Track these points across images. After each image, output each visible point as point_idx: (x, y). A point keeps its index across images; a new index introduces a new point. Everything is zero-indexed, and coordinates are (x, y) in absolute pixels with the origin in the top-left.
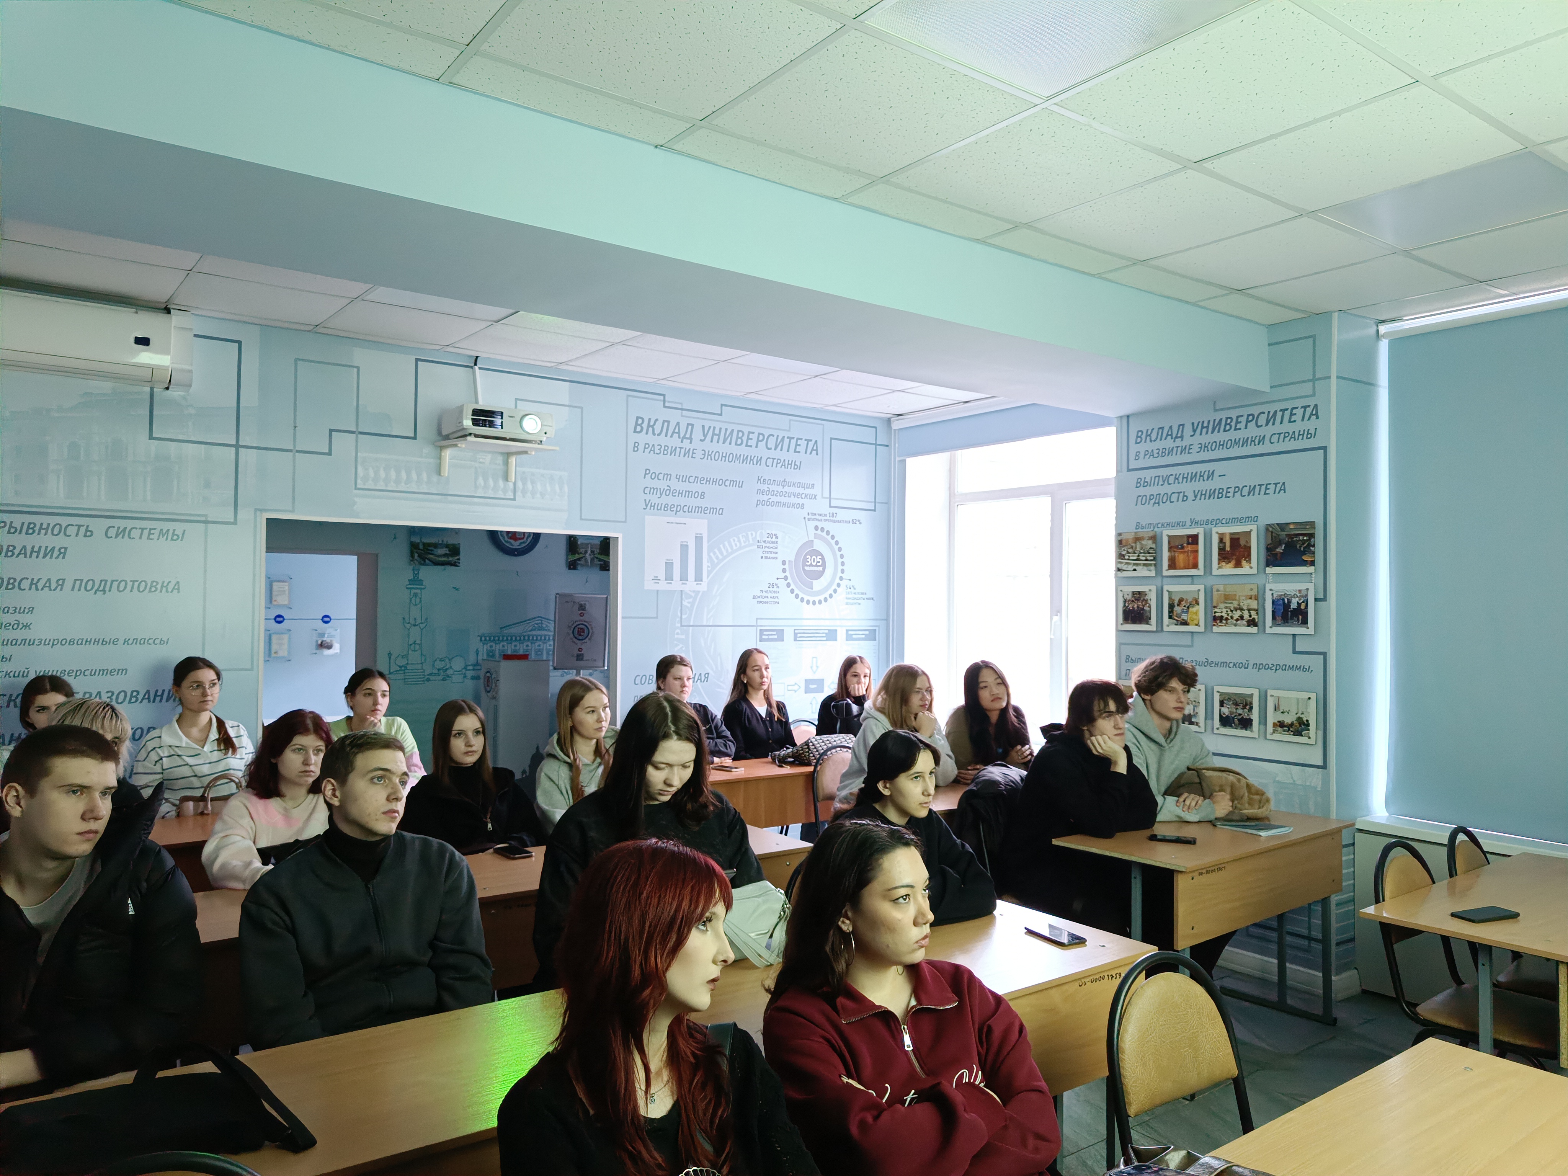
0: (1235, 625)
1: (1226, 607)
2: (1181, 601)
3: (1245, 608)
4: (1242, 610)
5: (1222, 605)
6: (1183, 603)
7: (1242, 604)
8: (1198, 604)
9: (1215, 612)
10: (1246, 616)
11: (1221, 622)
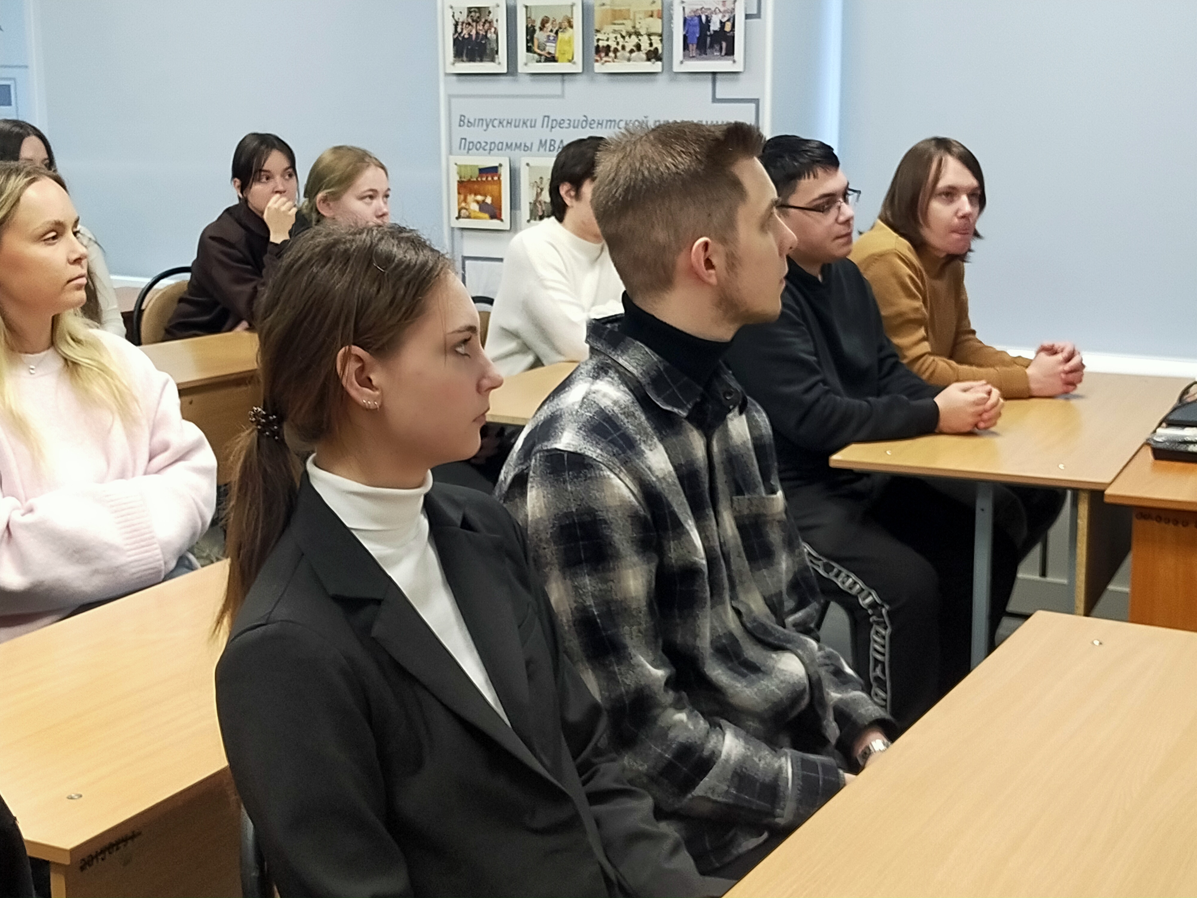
0: (629, 60)
1: (615, 31)
2: (544, 22)
3: (643, 32)
4: (638, 34)
5: (609, 28)
6: (549, 26)
7: (638, 26)
8: (571, 26)
9: (598, 40)
10: (645, 46)
11: (607, 55)
